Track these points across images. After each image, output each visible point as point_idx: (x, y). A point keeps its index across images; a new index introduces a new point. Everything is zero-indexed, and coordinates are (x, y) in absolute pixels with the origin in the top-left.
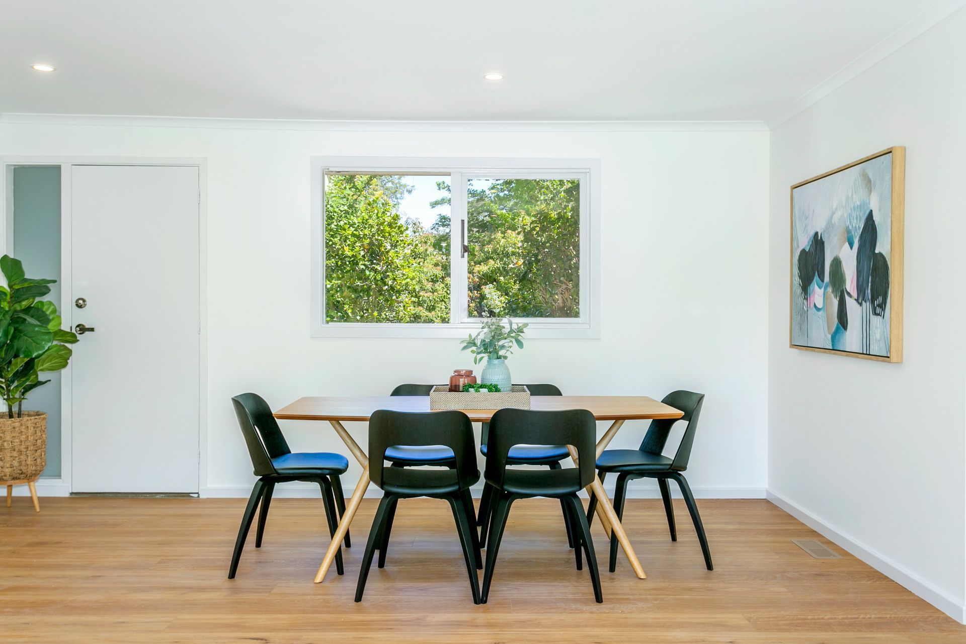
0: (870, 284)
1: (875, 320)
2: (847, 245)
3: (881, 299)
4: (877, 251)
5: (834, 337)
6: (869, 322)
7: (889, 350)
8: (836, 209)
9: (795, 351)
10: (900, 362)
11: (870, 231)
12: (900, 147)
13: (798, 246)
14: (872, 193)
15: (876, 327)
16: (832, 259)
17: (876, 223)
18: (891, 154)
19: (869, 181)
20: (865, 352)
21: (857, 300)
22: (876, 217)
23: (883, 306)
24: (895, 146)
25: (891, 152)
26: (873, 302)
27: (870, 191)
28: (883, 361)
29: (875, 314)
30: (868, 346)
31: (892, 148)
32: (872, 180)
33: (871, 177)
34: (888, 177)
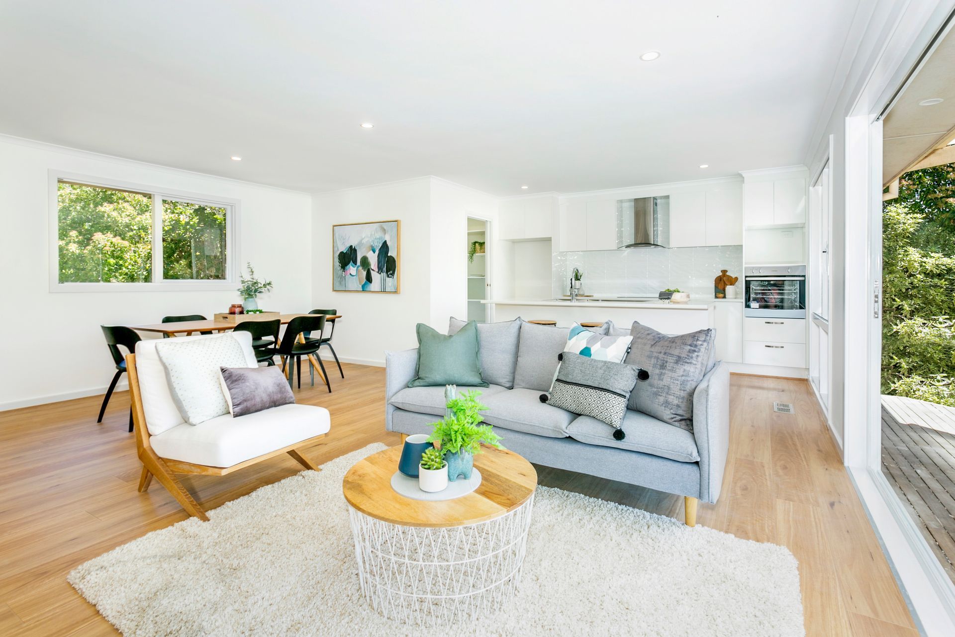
0: (385, 266)
1: (389, 279)
2: (371, 252)
3: (391, 272)
4: (389, 255)
5: (363, 286)
6: (385, 280)
7: (396, 289)
8: (365, 237)
9: (334, 293)
10: (400, 293)
11: (385, 247)
13: (338, 250)
14: (386, 234)
15: (389, 282)
16: (362, 256)
17: (389, 245)
18: (397, 222)
19: (385, 230)
20: (382, 291)
21: (378, 272)
22: (389, 243)
23: (392, 274)
26: (387, 273)
28: (392, 293)
29: (388, 276)
30: (384, 288)
31: (398, 220)
33: (385, 228)
34: (396, 229)
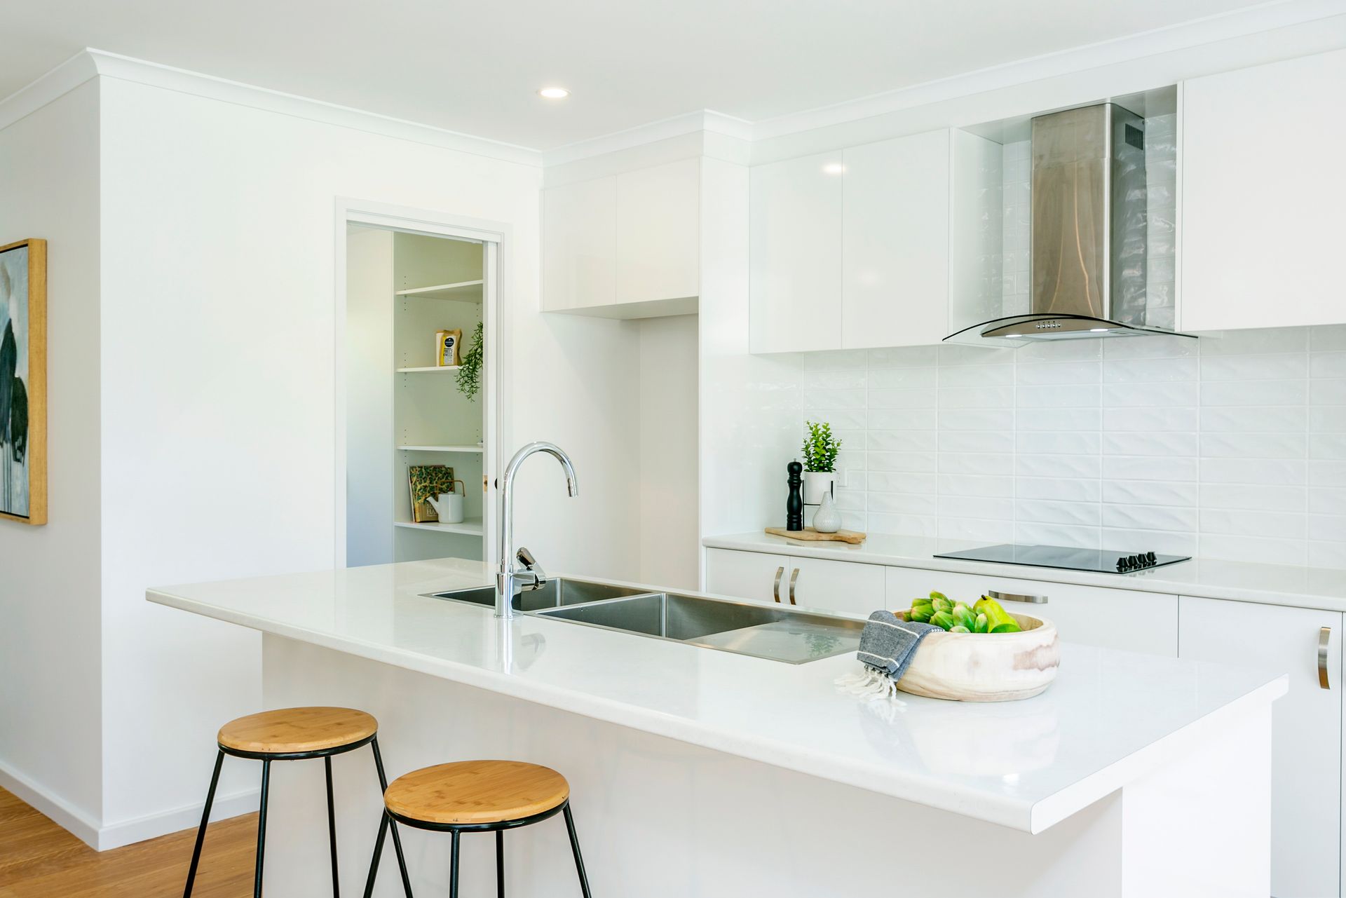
0: (10, 420)
1: (16, 467)
3: (20, 439)
4: (16, 376)
6: (10, 470)
7: (28, 508)
10: (43, 524)
11: (8, 345)
12: (38, 240)
14: (11, 297)
15: (17, 477)
17: (15, 337)
18: (27, 247)
19: (8, 279)
20: (6, 511)
22: (16, 330)
23: (22, 449)
24: (32, 237)
25: (26, 245)
26: (13, 444)
27: (9, 293)
28: (23, 522)
29: (18, 460)
30: (9, 502)
31: (27, 240)
32: (11, 278)
33: (9, 273)
34: (25, 278)
